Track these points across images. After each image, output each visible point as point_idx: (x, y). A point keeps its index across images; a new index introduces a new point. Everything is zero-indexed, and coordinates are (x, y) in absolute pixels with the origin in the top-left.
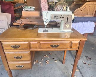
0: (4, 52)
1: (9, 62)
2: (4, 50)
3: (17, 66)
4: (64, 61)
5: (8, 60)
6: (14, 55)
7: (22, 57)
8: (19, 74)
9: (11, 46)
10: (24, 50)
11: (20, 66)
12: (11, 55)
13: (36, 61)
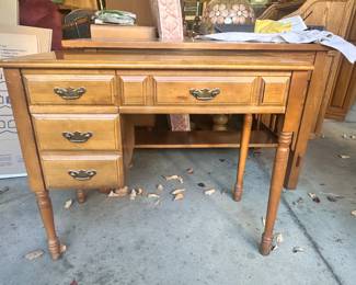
0: (30, 114)
1: (43, 157)
2: (31, 107)
3: (70, 173)
4: (239, 186)
5: (42, 146)
6: (64, 124)
7: (91, 135)
8: (74, 227)
9: (56, 91)
10: (99, 108)
11: (82, 172)
12: (53, 125)
13: (137, 191)
